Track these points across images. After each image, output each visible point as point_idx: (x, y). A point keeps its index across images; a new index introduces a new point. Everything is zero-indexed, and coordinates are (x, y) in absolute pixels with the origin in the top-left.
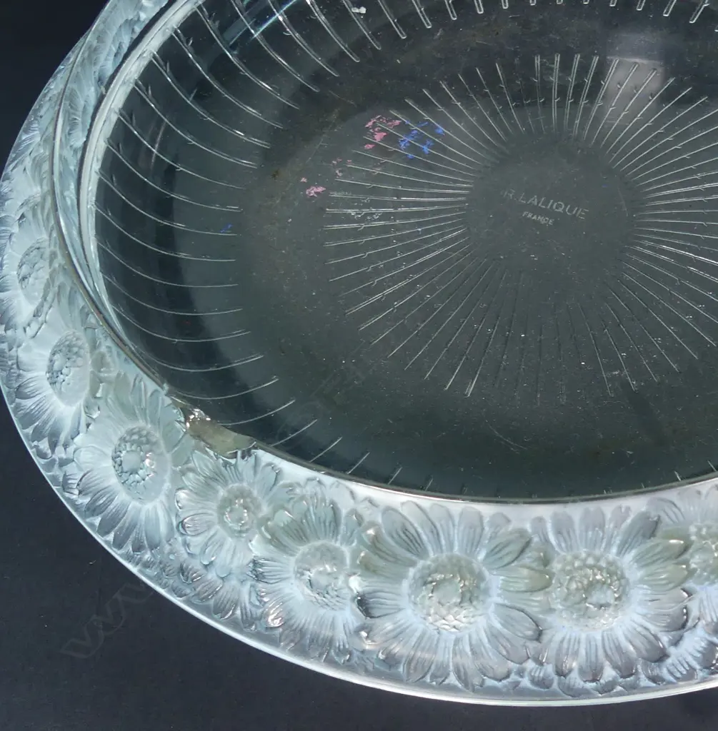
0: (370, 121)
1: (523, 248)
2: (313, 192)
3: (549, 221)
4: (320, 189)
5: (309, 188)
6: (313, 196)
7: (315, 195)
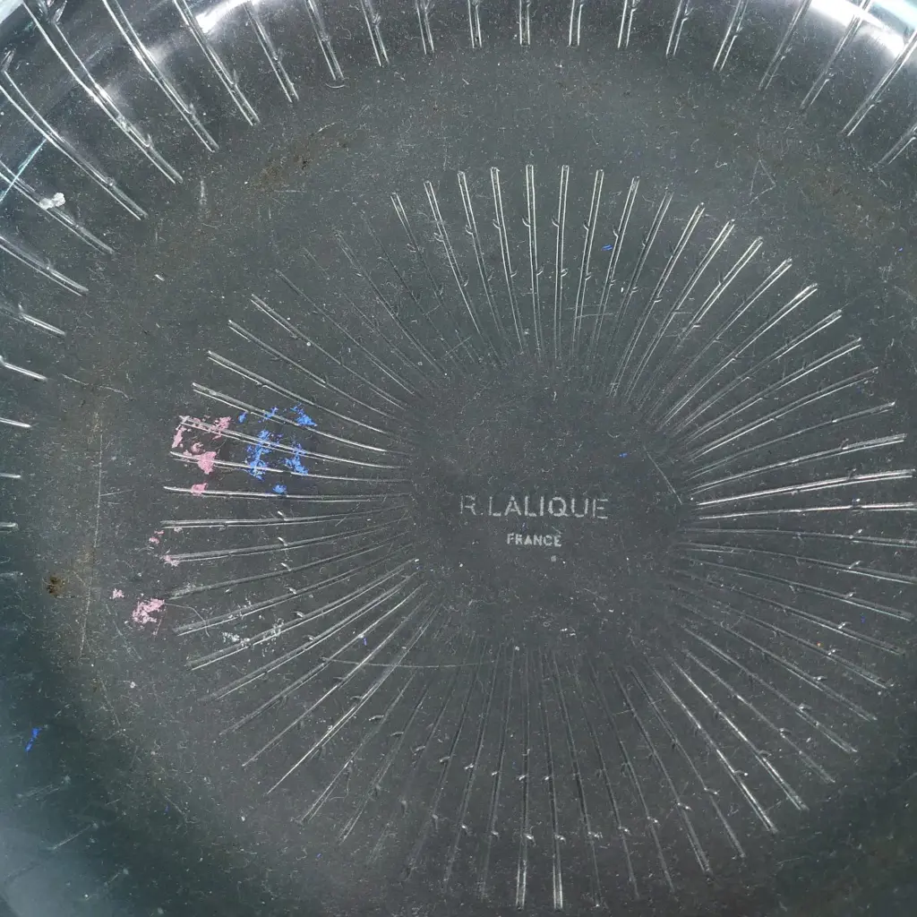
0: (176, 433)
1: (542, 621)
2: (144, 614)
3: (553, 541)
4: (156, 605)
5: (135, 608)
6: (149, 623)
7: (152, 620)
